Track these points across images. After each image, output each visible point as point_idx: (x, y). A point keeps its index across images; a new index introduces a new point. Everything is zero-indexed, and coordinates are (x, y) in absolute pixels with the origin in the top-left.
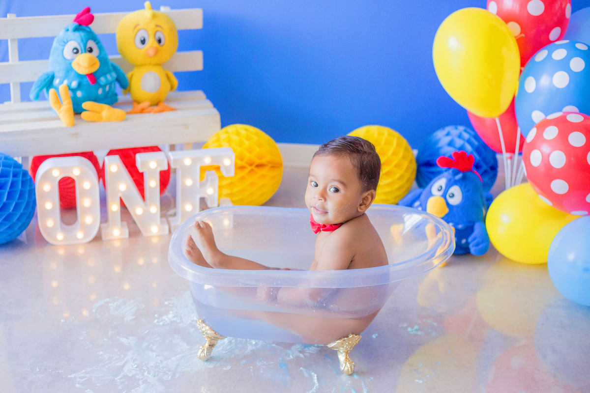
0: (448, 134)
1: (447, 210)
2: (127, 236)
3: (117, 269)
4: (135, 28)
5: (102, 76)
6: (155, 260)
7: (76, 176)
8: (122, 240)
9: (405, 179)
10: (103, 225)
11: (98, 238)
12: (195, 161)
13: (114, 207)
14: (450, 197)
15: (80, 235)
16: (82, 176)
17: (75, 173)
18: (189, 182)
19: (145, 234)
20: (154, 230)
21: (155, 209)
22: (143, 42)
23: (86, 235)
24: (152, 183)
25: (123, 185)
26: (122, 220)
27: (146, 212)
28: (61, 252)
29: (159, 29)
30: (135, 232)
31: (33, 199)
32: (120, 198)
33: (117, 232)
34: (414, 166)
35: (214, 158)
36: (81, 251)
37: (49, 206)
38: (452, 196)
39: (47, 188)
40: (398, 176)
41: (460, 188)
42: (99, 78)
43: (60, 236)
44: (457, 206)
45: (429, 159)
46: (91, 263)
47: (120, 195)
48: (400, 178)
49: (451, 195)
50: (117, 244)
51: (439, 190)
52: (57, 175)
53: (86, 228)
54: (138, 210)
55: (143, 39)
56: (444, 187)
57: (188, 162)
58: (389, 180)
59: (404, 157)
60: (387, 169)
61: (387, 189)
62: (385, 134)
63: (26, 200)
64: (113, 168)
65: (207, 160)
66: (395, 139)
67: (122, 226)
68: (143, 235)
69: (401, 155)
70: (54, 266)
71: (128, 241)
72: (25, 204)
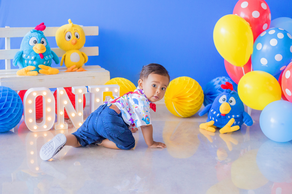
0: (218, 80)
1: (230, 109)
2: (67, 128)
4: (65, 32)
5: (47, 55)
7: (44, 96)
8: (64, 130)
9: (199, 100)
10: (56, 123)
11: (53, 129)
12: (101, 90)
13: (61, 113)
15: (45, 127)
16: (48, 96)
17: (44, 94)
18: (98, 100)
20: (80, 124)
21: (81, 114)
22: (69, 37)
23: (48, 127)
24: (79, 101)
25: (66, 102)
26: (65, 121)
27: (77, 115)
28: (36, 136)
29: (76, 31)
31: (22, 109)
32: (64, 108)
33: (62, 126)
34: (203, 95)
35: (110, 89)
36: (45, 135)
37: (30, 111)
39: (30, 102)
40: (196, 98)
42: (45, 56)
43: (35, 127)
45: (209, 91)
47: (64, 106)
48: (197, 99)
49: (231, 101)
50: (62, 132)
52: (35, 95)
53: (48, 123)
54: (72, 115)
55: (69, 36)
56: (226, 99)
58: (192, 100)
59: (199, 89)
60: (191, 94)
61: (191, 104)
62: (189, 79)
63: (20, 108)
64: (61, 92)
65: (107, 90)
66: (194, 81)
67: (65, 123)
68: (75, 127)
69: (197, 88)
70: (32, 143)
71: (67, 130)
72: (19, 109)
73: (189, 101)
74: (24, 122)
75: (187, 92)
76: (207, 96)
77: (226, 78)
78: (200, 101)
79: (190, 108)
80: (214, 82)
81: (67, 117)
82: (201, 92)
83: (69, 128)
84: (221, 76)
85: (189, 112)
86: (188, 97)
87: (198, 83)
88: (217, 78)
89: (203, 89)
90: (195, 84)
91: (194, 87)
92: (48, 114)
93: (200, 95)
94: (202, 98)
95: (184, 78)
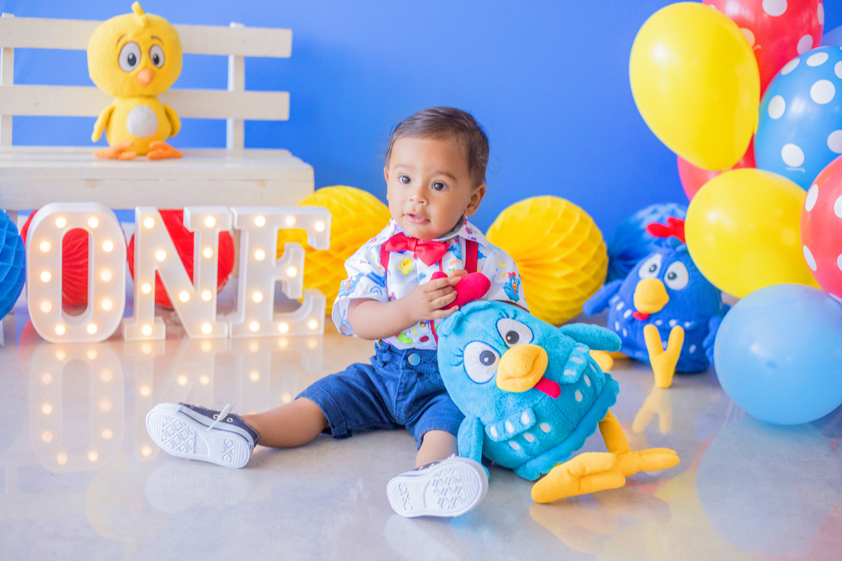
0: (654, 212)
1: (666, 299)
2: (164, 337)
3: (145, 391)
4: (119, 40)
6: (205, 380)
7: (91, 229)
8: (154, 342)
9: (593, 273)
10: (127, 319)
11: (117, 337)
12: (271, 220)
13: (146, 289)
14: (669, 278)
15: (92, 328)
16: (102, 231)
17: (91, 223)
18: (260, 255)
19: (191, 336)
20: (206, 329)
21: (208, 295)
23: (100, 332)
24: (207, 253)
25: (163, 253)
26: (157, 314)
27: (195, 299)
28: (61, 355)
29: (156, 42)
30: (176, 332)
31: (21, 266)
32: (156, 272)
33: (148, 329)
34: (604, 258)
35: (301, 219)
36: (92, 355)
37: (46, 277)
38: (674, 276)
39: (45, 246)
40: (582, 264)
41: (685, 265)
43: (60, 329)
44: (681, 292)
45: (626, 246)
46: (106, 376)
47: (155, 268)
48: (585, 269)
49: (671, 276)
50: (147, 349)
51: (650, 271)
52: (63, 225)
53: (101, 318)
54: (181, 296)
55: (131, 57)
56: (659, 266)
57: (260, 221)
58: (569, 270)
59: (591, 237)
60: (566, 253)
61: (565, 285)
62: (563, 204)
63: (11, 264)
64: (149, 222)
65: (290, 222)
66: (578, 213)
67: (155, 321)
68: (187, 336)
69: (587, 234)
70: (47, 378)
71: (164, 344)
72: (9, 269)
73: (558, 274)
74: (25, 312)
75: (555, 245)
76: (619, 264)
77: (680, 208)
78: (595, 277)
79: (559, 298)
80: (641, 220)
81: (163, 303)
82: (600, 248)
83: (169, 336)
84: (664, 201)
85: (556, 308)
86: (556, 260)
87: (590, 220)
88: (651, 209)
89: (605, 238)
90: (582, 220)
91: (577, 231)
92: (105, 289)
93: (595, 258)
94: (602, 265)
95: (546, 202)
